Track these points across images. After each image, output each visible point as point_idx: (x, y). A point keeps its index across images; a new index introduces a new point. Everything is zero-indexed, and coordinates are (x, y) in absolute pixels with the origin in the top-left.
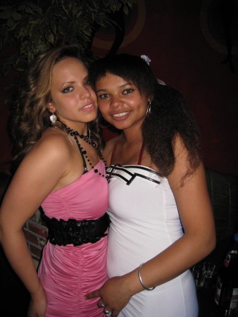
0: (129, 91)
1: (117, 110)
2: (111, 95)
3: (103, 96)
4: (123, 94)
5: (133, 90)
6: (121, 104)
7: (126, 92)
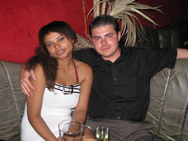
0: (62, 39)
1: (58, 50)
2: (53, 43)
3: (49, 45)
4: (59, 41)
5: (63, 38)
6: (60, 47)
7: (60, 40)
